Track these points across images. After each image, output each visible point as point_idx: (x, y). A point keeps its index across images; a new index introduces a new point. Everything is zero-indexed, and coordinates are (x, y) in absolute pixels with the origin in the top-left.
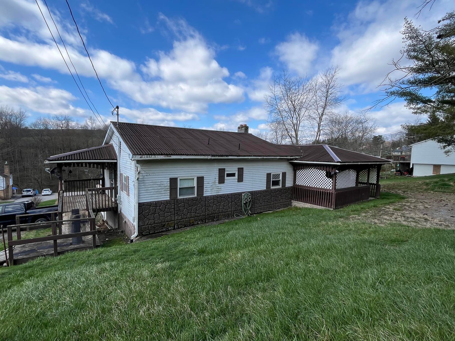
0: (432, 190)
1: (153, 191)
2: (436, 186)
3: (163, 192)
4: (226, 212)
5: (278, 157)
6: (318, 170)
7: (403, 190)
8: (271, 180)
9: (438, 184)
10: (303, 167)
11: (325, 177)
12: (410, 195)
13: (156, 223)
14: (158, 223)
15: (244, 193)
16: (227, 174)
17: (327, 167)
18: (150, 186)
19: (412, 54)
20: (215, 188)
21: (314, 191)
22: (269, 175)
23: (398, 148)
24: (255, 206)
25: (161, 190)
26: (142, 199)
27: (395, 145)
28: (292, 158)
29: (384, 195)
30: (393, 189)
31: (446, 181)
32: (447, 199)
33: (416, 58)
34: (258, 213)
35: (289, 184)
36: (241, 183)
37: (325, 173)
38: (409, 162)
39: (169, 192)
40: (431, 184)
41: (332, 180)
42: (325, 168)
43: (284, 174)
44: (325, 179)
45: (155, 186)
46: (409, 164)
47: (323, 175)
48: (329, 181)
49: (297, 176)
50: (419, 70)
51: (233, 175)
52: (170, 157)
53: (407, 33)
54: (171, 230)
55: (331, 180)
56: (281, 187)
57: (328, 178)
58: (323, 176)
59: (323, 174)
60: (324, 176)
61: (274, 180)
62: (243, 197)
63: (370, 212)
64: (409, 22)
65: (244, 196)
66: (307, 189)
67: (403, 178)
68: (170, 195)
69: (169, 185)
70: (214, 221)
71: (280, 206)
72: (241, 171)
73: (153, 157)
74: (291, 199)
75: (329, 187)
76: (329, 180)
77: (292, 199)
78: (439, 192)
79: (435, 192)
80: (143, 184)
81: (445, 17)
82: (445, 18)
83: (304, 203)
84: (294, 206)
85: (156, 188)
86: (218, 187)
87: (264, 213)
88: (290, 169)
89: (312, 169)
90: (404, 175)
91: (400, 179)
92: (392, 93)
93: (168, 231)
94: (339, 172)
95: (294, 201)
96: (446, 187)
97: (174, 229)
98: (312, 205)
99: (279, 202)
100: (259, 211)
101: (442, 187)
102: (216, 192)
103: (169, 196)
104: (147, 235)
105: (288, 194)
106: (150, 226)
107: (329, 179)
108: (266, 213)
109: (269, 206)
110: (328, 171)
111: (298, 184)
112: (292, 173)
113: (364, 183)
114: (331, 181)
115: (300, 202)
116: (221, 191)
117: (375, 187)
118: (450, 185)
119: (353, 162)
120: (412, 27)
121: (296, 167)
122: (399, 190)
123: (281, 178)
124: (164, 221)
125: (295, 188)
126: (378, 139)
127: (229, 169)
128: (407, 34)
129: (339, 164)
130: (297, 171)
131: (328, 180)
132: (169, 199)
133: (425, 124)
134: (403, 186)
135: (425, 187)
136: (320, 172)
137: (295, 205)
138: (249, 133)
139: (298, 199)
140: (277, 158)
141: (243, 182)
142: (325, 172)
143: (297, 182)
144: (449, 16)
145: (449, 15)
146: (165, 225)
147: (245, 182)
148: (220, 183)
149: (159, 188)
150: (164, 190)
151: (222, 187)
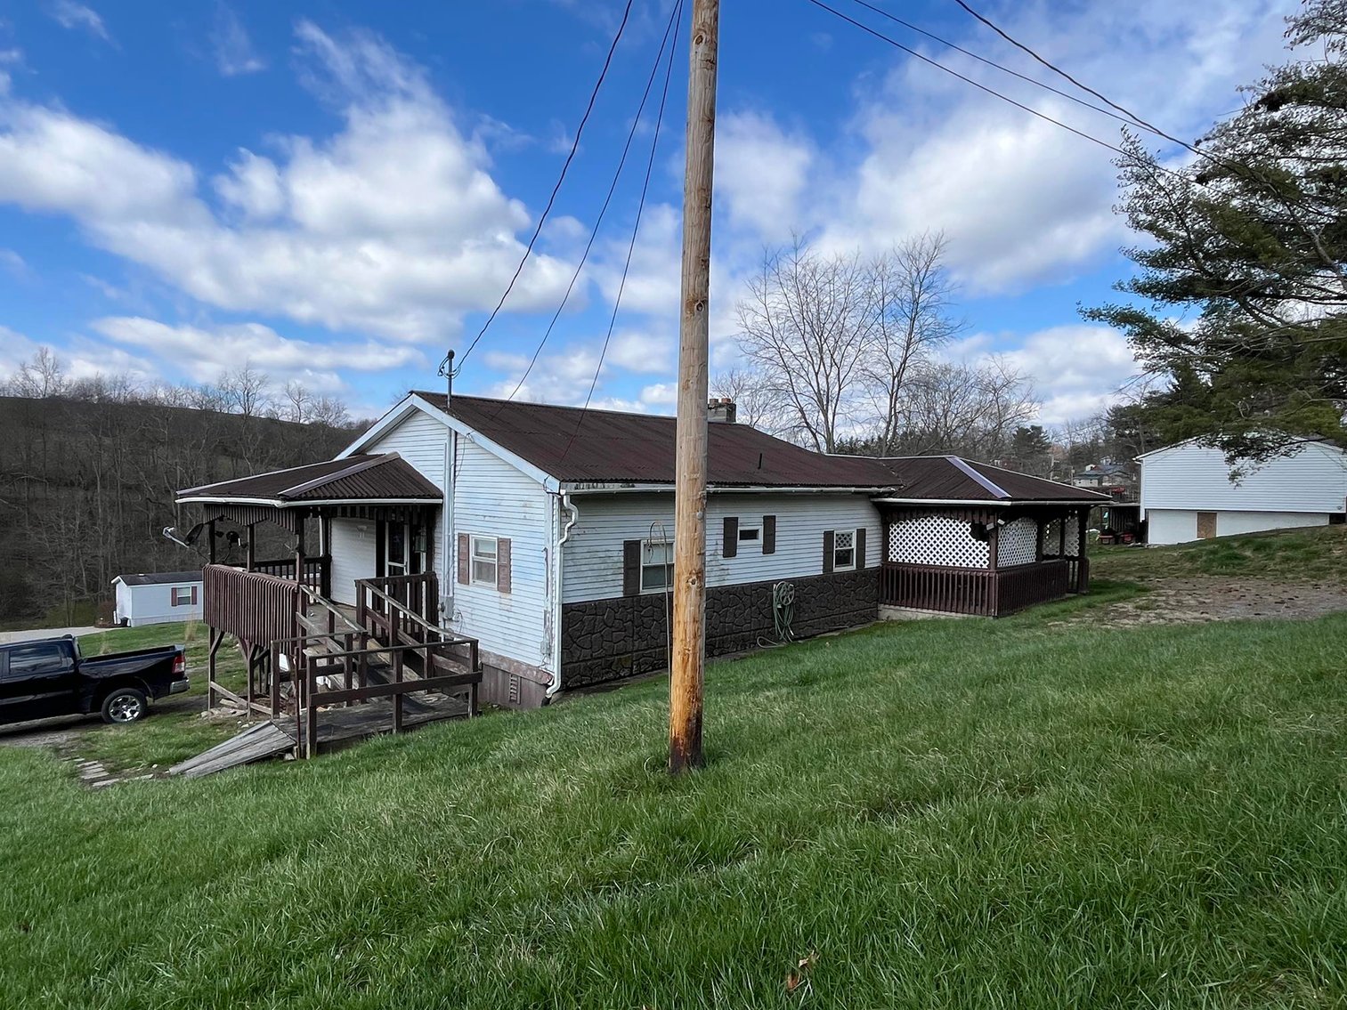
0: (1205, 572)
1: (590, 573)
2: (1214, 561)
3: (610, 578)
4: (740, 632)
5: (853, 489)
6: (951, 522)
7: (1138, 575)
8: (835, 551)
9: (1219, 555)
10: (908, 515)
11: (970, 537)
12: (1159, 585)
13: (595, 659)
14: (600, 658)
15: (777, 582)
16: (741, 531)
17: (973, 513)
18: (583, 562)
19: (1142, 217)
20: (716, 568)
21: (942, 575)
22: (828, 536)
23: (1088, 468)
24: (799, 617)
25: (605, 573)
26: (571, 594)
27: (1081, 456)
28: (882, 490)
29: (1096, 586)
30: (1111, 574)
31: (1235, 548)
32: (1241, 587)
33: (1151, 227)
34: (806, 638)
35: (872, 560)
36: (769, 557)
37: (970, 529)
38: (1136, 504)
39: (622, 577)
40: (1201, 557)
41: (987, 545)
42: (969, 514)
43: (861, 534)
44: (970, 544)
45: (594, 561)
46: (1137, 509)
47: (964, 533)
48: (980, 548)
49: (892, 540)
50: (1159, 261)
51: (751, 535)
52: (633, 486)
53: (1128, 166)
54: (624, 677)
55: (984, 544)
56: (855, 568)
57: (977, 541)
58: (964, 536)
59: (964, 530)
60: (967, 537)
61: (839, 548)
62: (775, 593)
63: (1087, 615)
64: (1132, 139)
65: (778, 592)
66: (921, 570)
67: (1123, 550)
68: (626, 586)
69: (622, 559)
70: (714, 655)
71: (854, 619)
72: (769, 522)
73: (599, 488)
74: (877, 601)
75: (981, 562)
76: (980, 545)
77: (880, 600)
78: (1221, 574)
79: (1213, 575)
80: (571, 557)
81: (1211, 132)
82: (1211, 136)
83: (914, 610)
84: (885, 618)
85: (595, 567)
86: (722, 567)
87: (819, 636)
88: (873, 519)
89: (932, 518)
90: (1123, 542)
91: (1116, 553)
92: (1095, 315)
93: (619, 678)
94: (1006, 524)
95: (887, 606)
96: (1236, 562)
97: (631, 675)
98: (936, 612)
99: (851, 607)
100: (810, 632)
101: (1228, 562)
102: (717, 578)
103: (622, 588)
104: (578, 687)
105: (869, 588)
106: (582, 664)
107: (979, 542)
108: (826, 637)
109: (829, 618)
110: (977, 522)
111: (895, 560)
112: (877, 532)
113: (1054, 557)
114: (984, 548)
115: (903, 608)
116: (728, 577)
117: (1077, 566)
118: (1245, 558)
119: (1035, 500)
120: (1141, 152)
121: (889, 515)
122: (1128, 574)
123: (854, 546)
124: (610, 653)
125: (887, 570)
126: (1031, 438)
127: (746, 520)
128: (1129, 169)
129: (1008, 503)
130: (892, 527)
131: (977, 544)
132: (621, 595)
133: (1164, 395)
134: (1135, 564)
135: (1188, 565)
136: (954, 526)
137: (888, 617)
138: (737, 422)
139: (897, 599)
140: (850, 492)
141: (776, 553)
142: (967, 526)
143: (892, 556)
144: (1219, 131)
145: (1220, 127)
146: (612, 663)
147: (779, 553)
148: (725, 555)
149: (603, 566)
150: (612, 571)
151: (730, 567)
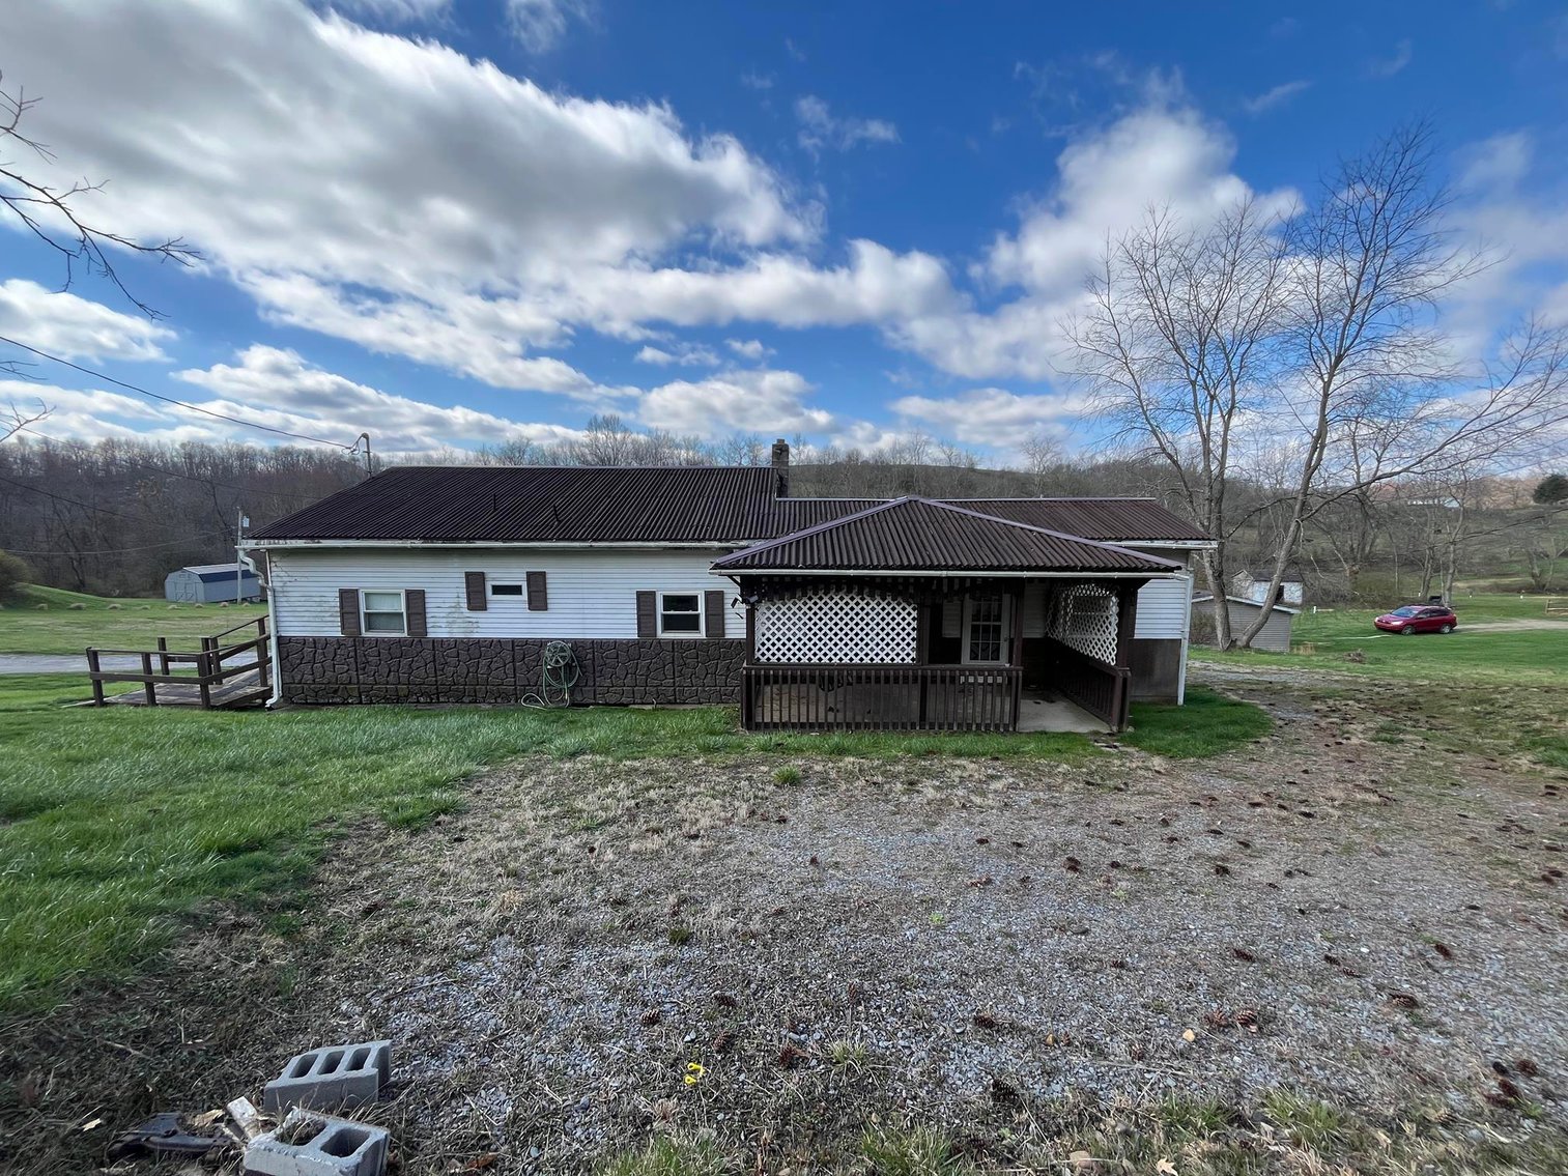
1: (306, 614)
3: (320, 619)
4: (499, 685)
8: (659, 612)
13: (319, 684)
14: (323, 684)
15: (551, 640)
16: (492, 586)
18: (300, 604)
20: (459, 620)
22: (645, 597)
24: (593, 681)
25: (322, 614)
26: (287, 629)
34: (608, 704)
35: (740, 631)
36: (539, 614)
39: (339, 619)
43: (713, 598)
45: (311, 604)
51: (516, 590)
54: (352, 703)
56: (703, 636)
61: (669, 612)
68: (342, 627)
69: (339, 605)
71: (704, 695)
72: (537, 579)
80: (285, 599)
85: (312, 609)
86: (469, 619)
87: (632, 706)
93: (346, 704)
97: (361, 703)
99: (696, 681)
100: (614, 698)
102: (461, 630)
103: (338, 629)
104: (302, 704)
105: (734, 661)
106: (304, 685)
109: (653, 689)
116: (478, 630)
123: (701, 611)
124: (334, 681)
132: (339, 634)
146: (337, 690)
147: (554, 611)
148: (471, 608)
149: (319, 609)
150: (329, 614)
151: (479, 620)
